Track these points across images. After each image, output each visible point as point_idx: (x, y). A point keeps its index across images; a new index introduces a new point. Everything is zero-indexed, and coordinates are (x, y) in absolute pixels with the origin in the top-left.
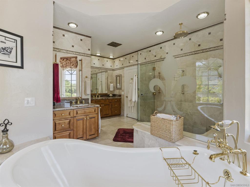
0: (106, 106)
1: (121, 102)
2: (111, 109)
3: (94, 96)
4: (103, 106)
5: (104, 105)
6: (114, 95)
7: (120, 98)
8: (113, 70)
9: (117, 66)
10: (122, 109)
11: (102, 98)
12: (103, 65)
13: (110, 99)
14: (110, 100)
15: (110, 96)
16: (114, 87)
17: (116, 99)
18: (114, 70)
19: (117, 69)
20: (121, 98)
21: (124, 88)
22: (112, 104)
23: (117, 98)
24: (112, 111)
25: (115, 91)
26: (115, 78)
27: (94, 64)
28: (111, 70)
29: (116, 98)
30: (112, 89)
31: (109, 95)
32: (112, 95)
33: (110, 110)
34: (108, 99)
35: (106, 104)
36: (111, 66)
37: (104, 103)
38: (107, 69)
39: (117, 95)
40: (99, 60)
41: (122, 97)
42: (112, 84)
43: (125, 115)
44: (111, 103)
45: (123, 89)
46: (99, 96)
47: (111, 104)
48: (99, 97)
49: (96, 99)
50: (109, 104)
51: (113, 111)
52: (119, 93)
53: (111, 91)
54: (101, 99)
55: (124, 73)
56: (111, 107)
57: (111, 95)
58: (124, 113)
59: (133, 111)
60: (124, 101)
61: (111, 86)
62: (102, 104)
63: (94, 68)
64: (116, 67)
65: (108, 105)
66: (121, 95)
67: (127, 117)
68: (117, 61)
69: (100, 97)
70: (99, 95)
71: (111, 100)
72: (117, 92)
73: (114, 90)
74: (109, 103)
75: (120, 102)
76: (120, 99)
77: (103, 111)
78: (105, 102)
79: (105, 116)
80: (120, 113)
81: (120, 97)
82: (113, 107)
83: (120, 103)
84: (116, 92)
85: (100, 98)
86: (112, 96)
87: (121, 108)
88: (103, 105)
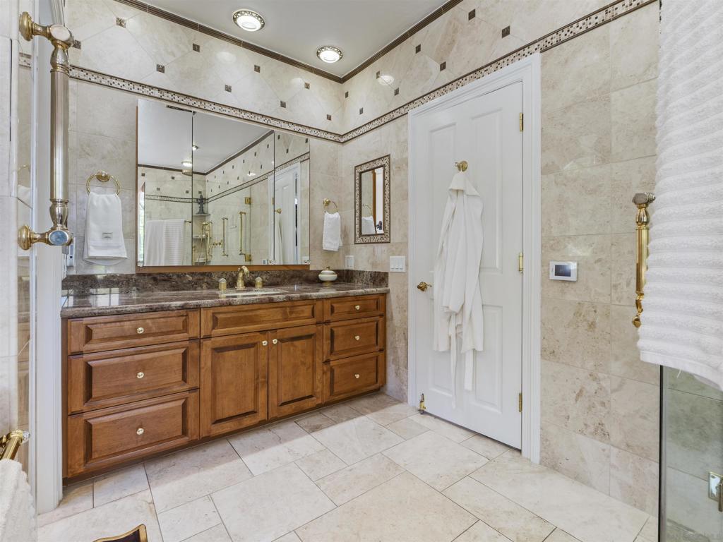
0: (296, 343)
1: (388, 315)
2: (327, 362)
3: (223, 282)
4: (270, 344)
5: (280, 340)
6: (345, 277)
7: (380, 289)
8: (342, 139)
9: (361, 111)
10: (390, 358)
11: (271, 292)
12: (283, 105)
13: (318, 299)
14: (319, 304)
15: (321, 283)
16: (345, 234)
17: (357, 298)
18: (345, 139)
19: (362, 130)
20: (385, 295)
21: (406, 236)
22: (332, 332)
23: (363, 295)
24: (332, 371)
25: (347, 252)
26: (350, 184)
27: (228, 89)
28: (329, 136)
29: (360, 291)
30: (331, 242)
31: (319, 272)
32: (334, 277)
33: (319, 372)
34: (304, 299)
35: (295, 333)
36: (329, 118)
37: (278, 324)
38: (308, 131)
39: (361, 273)
40: (257, 69)
41: (393, 286)
42: (336, 215)
43: (413, 400)
44: (328, 322)
45: (395, 237)
46: (259, 280)
47: (326, 330)
48: (259, 286)
49: (222, 305)
50: (312, 329)
51: (337, 372)
52: (373, 264)
53: (329, 252)
54: (261, 302)
55: (406, 141)
56: (326, 348)
57: (327, 275)
58: (403, 382)
59: (468, 385)
60: (404, 309)
61: (327, 226)
62: (263, 332)
63: (227, 111)
64: (355, 121)
65: (309, 336)
66: (386, 274)
67: (423, 412)
68: (361, 86)
69: (265, 285)
70: (260, 274)
71: (327, 305)
72: (361, 260)
73: (345, 249)
74: (317, 324)
75: (383, 315)
76: (381, 298)
77: (273, 381)
78: (286, 319)
79: (287, 409)
80: (378, 385)
81: (381, 286)
82: (337, 347)
83: (381, 320)
84: (356, 261)
85: (259, 293)
86: (333, 282)
87: (389, 351)
88: (275, 341)
